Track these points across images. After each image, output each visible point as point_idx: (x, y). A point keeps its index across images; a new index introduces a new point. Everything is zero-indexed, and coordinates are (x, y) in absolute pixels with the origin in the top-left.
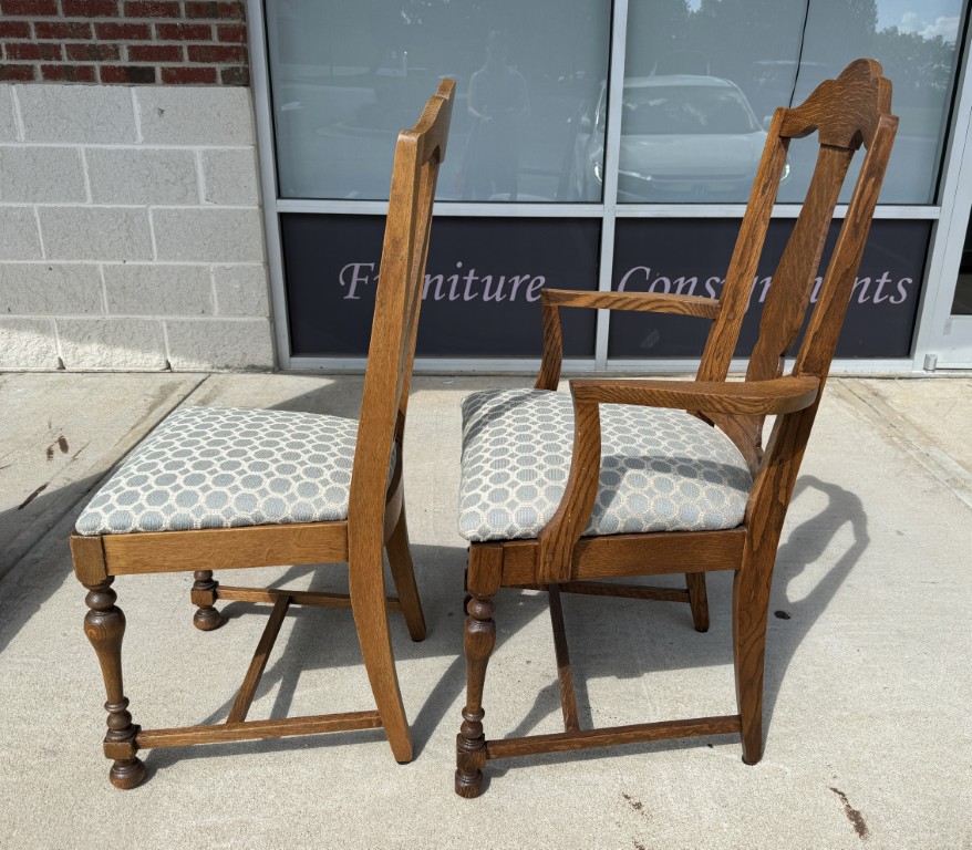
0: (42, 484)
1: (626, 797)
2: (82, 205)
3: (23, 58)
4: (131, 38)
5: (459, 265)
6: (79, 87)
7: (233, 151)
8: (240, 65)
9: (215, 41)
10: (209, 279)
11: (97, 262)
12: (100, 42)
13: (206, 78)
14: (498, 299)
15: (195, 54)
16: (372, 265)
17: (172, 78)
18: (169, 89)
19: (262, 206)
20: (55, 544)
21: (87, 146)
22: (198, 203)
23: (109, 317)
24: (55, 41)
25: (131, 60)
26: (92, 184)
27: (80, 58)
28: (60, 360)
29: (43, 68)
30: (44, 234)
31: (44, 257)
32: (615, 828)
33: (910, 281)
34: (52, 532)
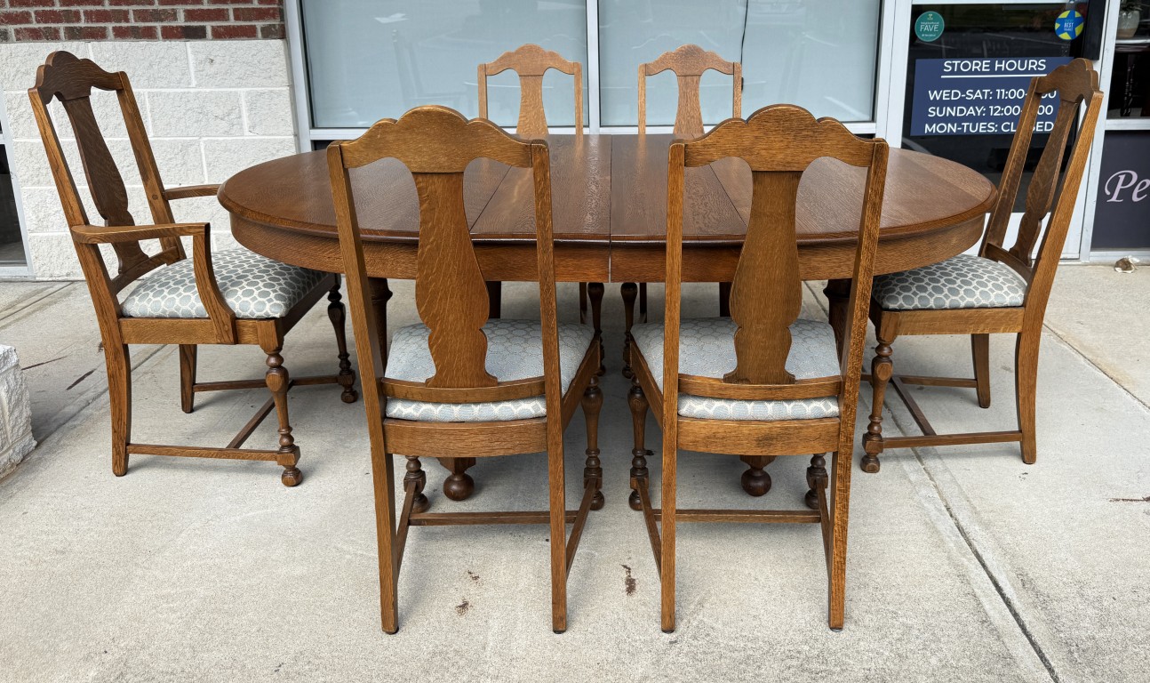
0: (89, 371)
3: (98, 21)
4: (187, 4)
6: (143, 43)
7: (271, 92)
8: (276, 22)
9: (255, 4)
12: (162, 7)
13: (249, 33)
15: (239, 15)
17: (219, 34)
18: (219, 42)
19: (296, 135)
21: (149, 90)
22: (243, 135)
24: (124, 8)
25: (185, 21)
26: (153, 121)
27: (144, 20)
29: (114, 29)
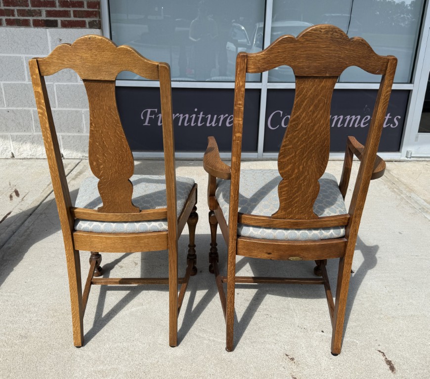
0: (9, 212)
1: (287, 355)
2: (23, 82)
4: (47, 7)
5: (196, 110)
6: (23, 29)
8: (97, 19)
9: (86, 8)
10: (82, 116)
11: (30, 109)
12: (33, 8)
13: (82, 25)
14: (213, 125)
15: (76, 14)
16: (156, 110)
17: (65, 25)
18: (64, 30)
20: (18, 240)
21: (26, 56)
23: (35, 134)
24: (12, 8)
25: (46, 17)
26: (28, 73)
27: (23, 15)
28: (12, 154)
29: (6, 20)
30: (6, 96)
31: (5, 106)
32: (283, 369)
33: (399, 117)
34: (15, 234)
